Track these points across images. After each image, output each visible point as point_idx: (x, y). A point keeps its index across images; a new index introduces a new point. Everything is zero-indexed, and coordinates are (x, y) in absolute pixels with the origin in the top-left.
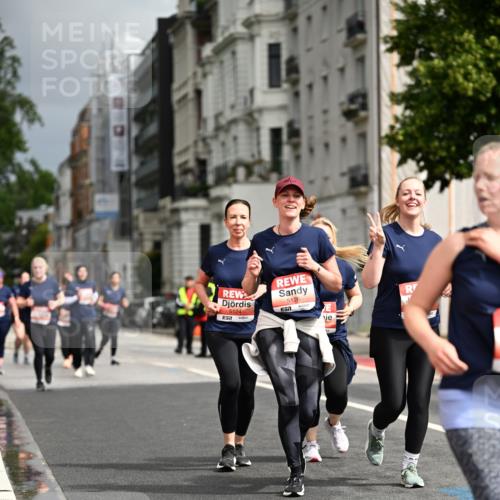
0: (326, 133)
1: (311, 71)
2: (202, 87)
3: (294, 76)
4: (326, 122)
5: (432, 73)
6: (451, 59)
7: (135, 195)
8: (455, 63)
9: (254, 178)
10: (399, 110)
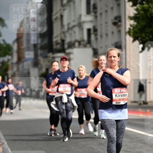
0: (106, 30)
1: (101, 9)
2: (63, 14)
3: (95, 10)
4: (106, 26)
5: (143, 9)
6: (150, 4)
7: (40, 52)
8: (151, 6)
9: (81, 46)
10: (132, 22)
